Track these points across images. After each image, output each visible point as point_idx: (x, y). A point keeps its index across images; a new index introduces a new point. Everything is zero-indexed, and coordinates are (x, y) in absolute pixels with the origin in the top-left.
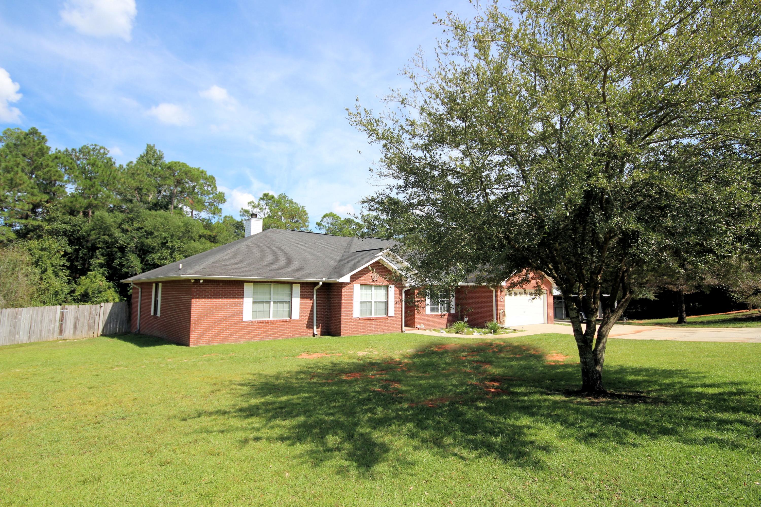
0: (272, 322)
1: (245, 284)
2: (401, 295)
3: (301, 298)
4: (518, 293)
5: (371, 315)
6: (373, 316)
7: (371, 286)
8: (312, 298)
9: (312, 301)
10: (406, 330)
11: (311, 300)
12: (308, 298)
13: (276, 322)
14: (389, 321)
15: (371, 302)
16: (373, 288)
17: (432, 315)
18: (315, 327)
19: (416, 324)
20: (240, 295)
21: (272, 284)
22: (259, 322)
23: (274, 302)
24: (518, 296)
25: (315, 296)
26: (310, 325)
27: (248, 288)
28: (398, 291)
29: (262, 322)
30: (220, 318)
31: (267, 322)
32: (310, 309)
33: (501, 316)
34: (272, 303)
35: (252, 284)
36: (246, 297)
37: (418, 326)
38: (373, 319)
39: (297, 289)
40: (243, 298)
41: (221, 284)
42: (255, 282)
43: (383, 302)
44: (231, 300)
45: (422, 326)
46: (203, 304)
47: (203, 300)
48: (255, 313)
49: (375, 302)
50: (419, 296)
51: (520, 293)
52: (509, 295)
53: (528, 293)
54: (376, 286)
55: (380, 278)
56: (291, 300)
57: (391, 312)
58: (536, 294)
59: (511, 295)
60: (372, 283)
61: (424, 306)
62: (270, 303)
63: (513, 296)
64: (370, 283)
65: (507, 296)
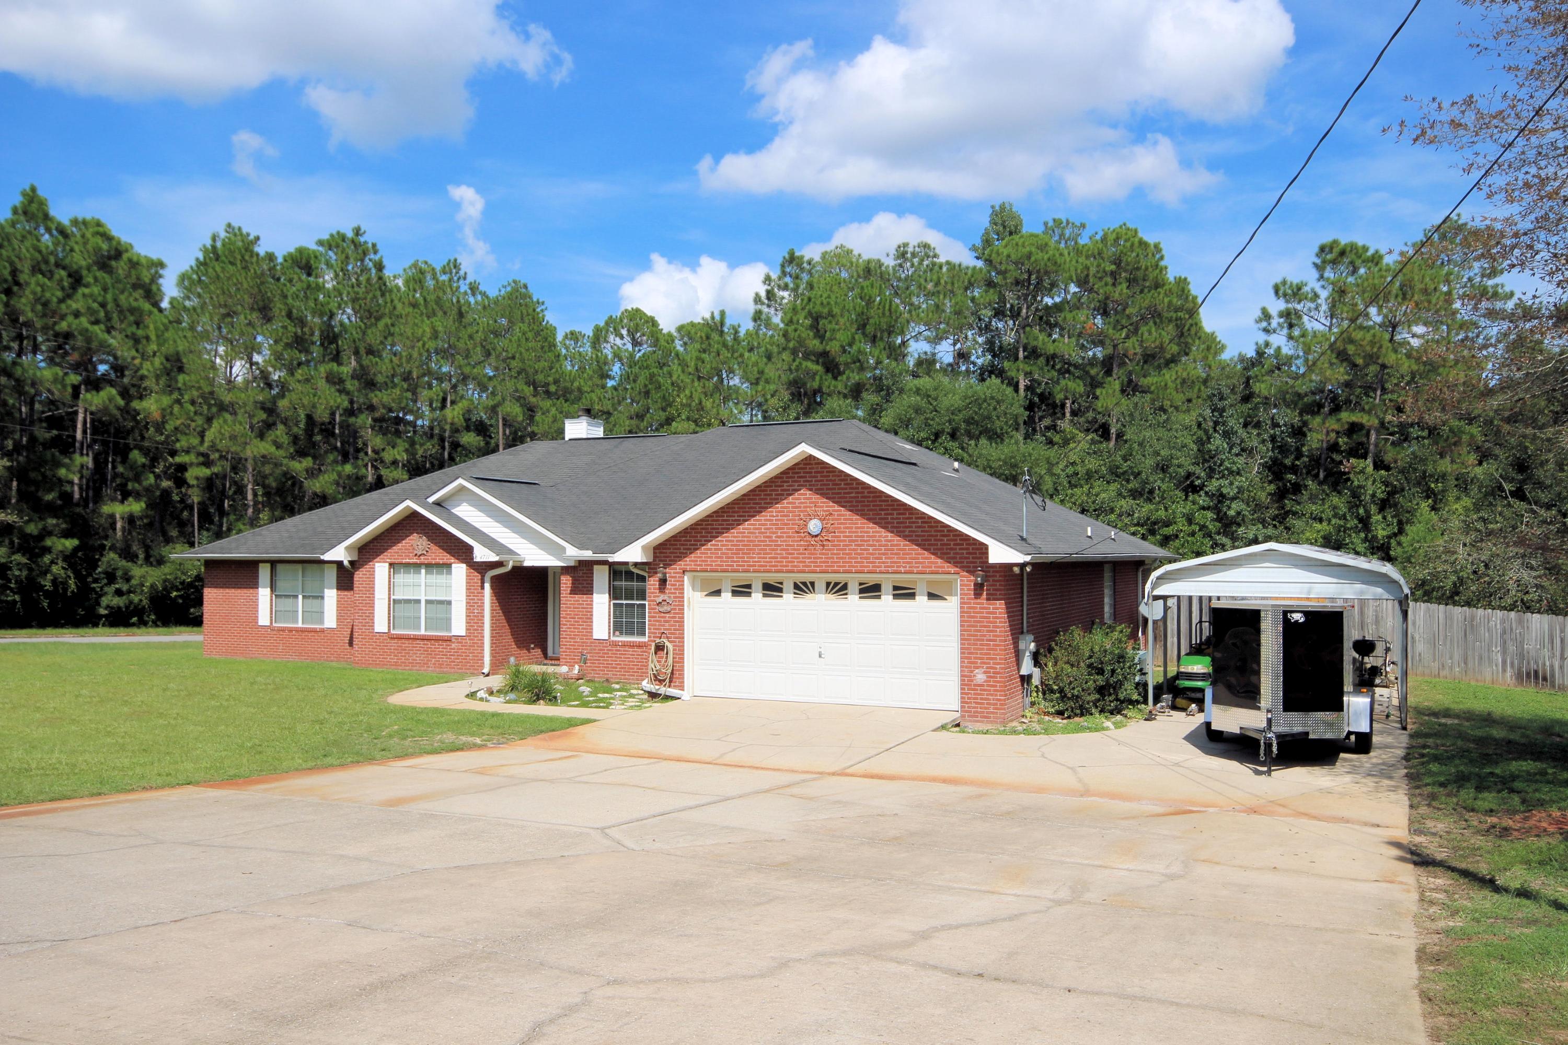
0: (298, 630)
1: (261, 565)
2: (481, 586)
3: (338, 589)
4: (788, 587)
5: (419, 629)
6: (422, 632)
7: (417, 566)
12: (351, 589)
13: (303, 631)
14: (453, 646)
15: (419, 601)
16: (423, 571)
17: (615, 644)
19: (562, 661)
20: (253, 584)
22: (277, 630)
23: (304, 597)
24: (788, 597)
27: (264, 572)
28: (474, 577)
29: (284, 630)
31: (291, 630)
34: (300, 597)
36: (260, 587)
38: (415, 638)
39: (331, 575)
40: (256, 588)
41: (233, 567)
42: (274, 562)
44: (245, 591)
46: (215, 596)
47: (215, 590)
48: (275, 614)
49: (426, 602)
50: (574, 591)
51: (796, 586)
52: (735, 593)
53: (854, 587)
54: (429, 566)
55: (434, 548)
56: (323, 592)
57: (459, 627)
58: (904, 593)
59: (748, 594)
60: (415, 560)
61: (588, 618)
62: (296, 597)
63: (757, 596)
64: (411, 561)
65: (727, 596)
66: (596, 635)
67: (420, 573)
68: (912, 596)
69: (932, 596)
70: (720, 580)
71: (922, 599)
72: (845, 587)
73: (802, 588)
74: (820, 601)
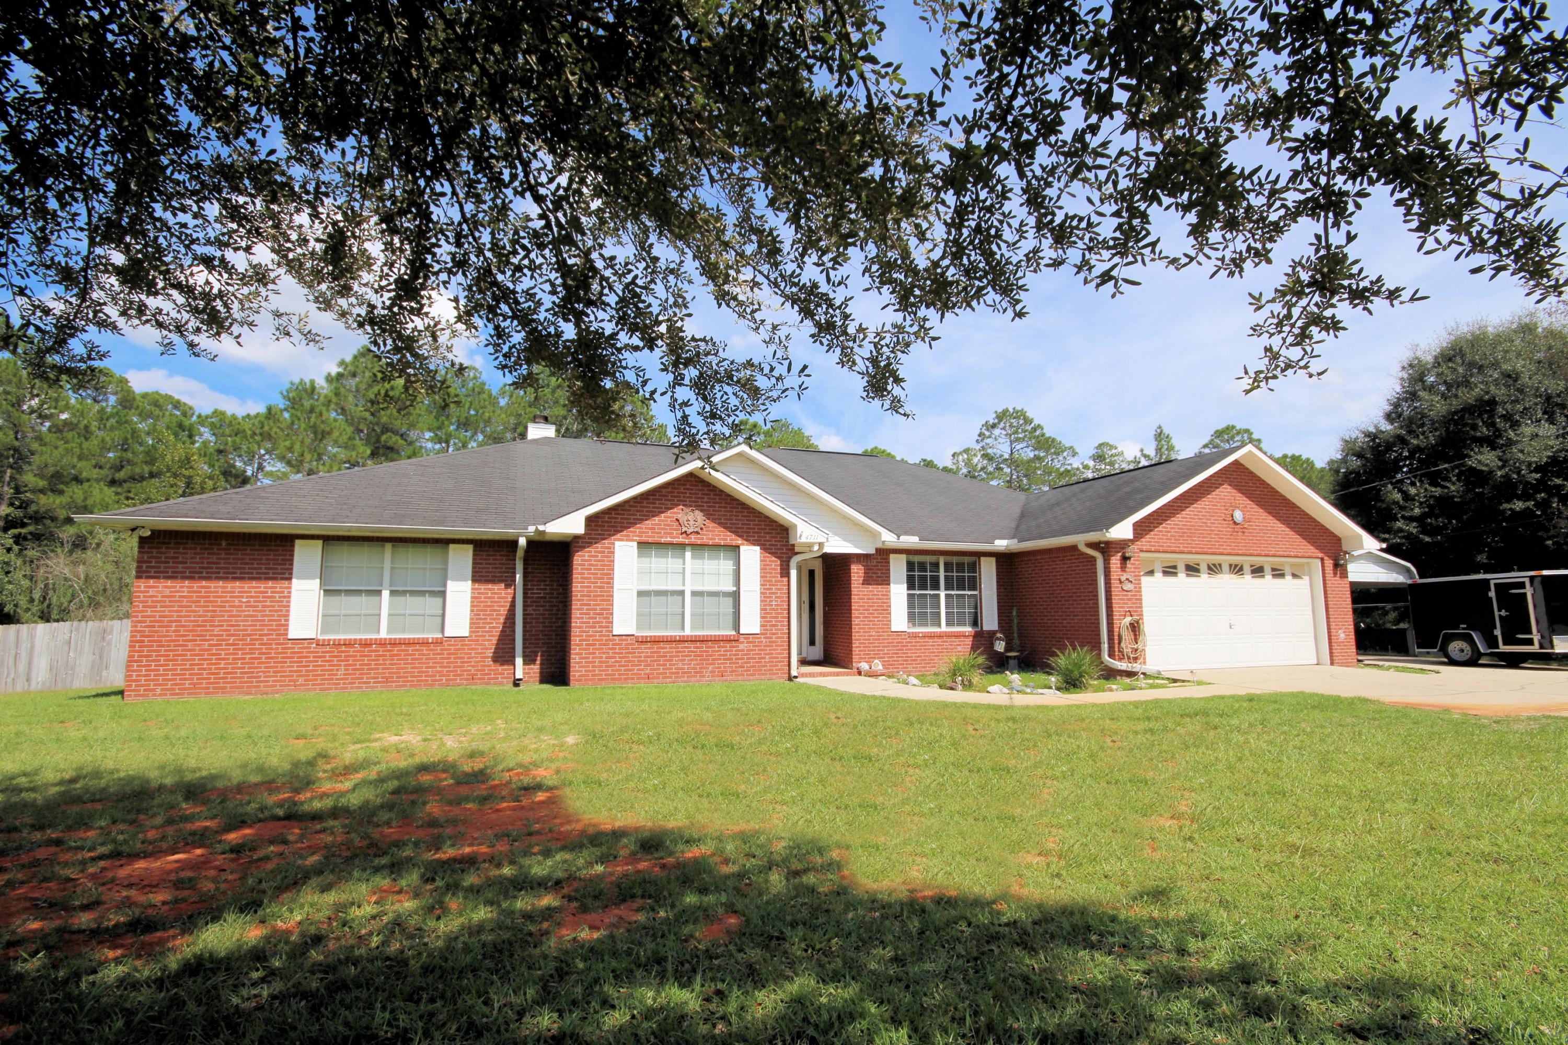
0: (382, 643)
1: (298, 543)
2: (785, 573)
3: (474, 580)
4: (1203, 567)
5: (683, 628)
6: (688, 632)
7: (682, 546)
8: (510, 582)
9: (510, 591)
10: (803, 675)
11: (508, 586)
12: (500, 581)
13: (394, 643)
14: (741, 647)
15: (682, 593)
16: (688, 554)
17: (915, 636)
18: (519, 661)
19: (855, 658)
20: (284, 572)
21: (388, 546)
22: (338, 644)
23: (393, 593)
24: (1204, 576)
25: (519, 577)
26: (504, 655)
27: (306, 554)
28: (775, 563)
29: (349, 644)
30: (216, 631)
31: (366, 644)
32: (504, 611)
33: (1127, 635)
34: (386, 594)
35: (320, 542)
36: (299, 578)
37: (864, 666)
38: (683, 640)
39: (462, 558)
40: (290, 579)
41: (224, 543)
42: (329, 540)
43: (726, 594)
44: (254, 584)
45: (878, 665)
46: (167, 592)
47: (169, 583)
48: (327, 619)
49: (694, 594)
50: (867, 581)
51: (1209, 568)
52: (1165, 573)
53: (1247, 569)
54: (698, 548)
55: (711, 525)
56: (445, 585)
57: (751, 623)
58: (1278, 573)
59: (1175, 574)
60: (681, 539)
61: (885, 609)
62: (379, 593)
63: (1182, 576)
64: (675, 540)
65: (1158, 575)
66: (894, 628)
67: (684, 558)
68: (1282, 575)
69: (1295, 576)
70: (1152, 561)
71: (1289, 578)
72: (1241, 569)
73: (1214, 569)
74: (1226, 579)
